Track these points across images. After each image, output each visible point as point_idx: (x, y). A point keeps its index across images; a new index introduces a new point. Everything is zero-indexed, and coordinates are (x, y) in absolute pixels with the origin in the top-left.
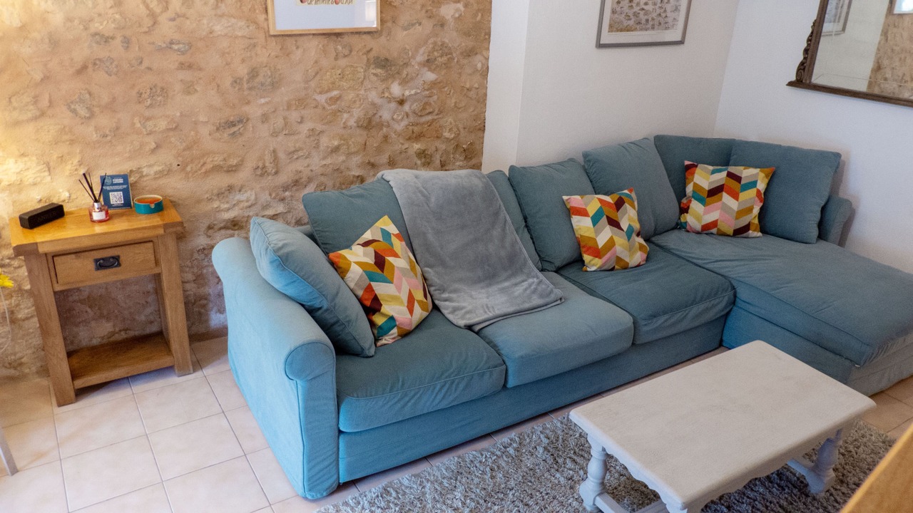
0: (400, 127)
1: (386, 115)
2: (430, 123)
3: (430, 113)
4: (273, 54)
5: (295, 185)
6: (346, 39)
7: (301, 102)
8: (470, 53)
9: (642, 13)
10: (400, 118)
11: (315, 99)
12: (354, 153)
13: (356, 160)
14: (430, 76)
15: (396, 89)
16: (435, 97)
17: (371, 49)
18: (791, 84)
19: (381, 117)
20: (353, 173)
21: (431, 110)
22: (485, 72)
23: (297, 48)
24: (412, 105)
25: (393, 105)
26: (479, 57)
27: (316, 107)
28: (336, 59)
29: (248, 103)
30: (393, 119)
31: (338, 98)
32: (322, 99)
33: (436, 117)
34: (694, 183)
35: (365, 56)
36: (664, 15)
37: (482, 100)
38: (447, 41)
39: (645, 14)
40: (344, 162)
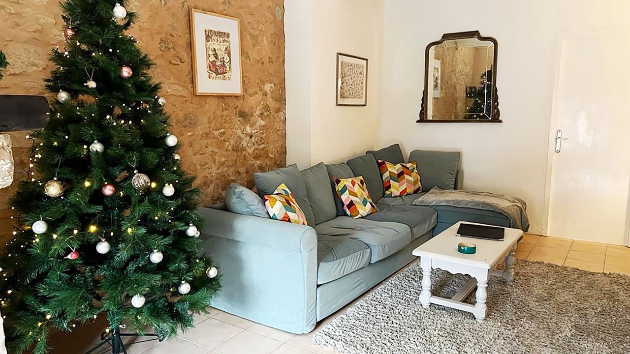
0: (250, 151)
1: (244, 143)
2: (263, 149)
3: (263, 143)
4: (195, 107)
5: (205, 185)
6: (227, 100)
7: (207, 135)
8: (278, 110)
9: (351, 89)
10: (251, 146)
11: (213, 134)
12: (230, 166)
13: (232, 170)
14: (263, 123)
15: (248, 129)
16: (265, 135)
17: (237, 106)
18: (418, 122)
19: (242, 145)
20: (231, 178)
21: (264, 141)
22: (284, 122)
23: (206, 103)
24: (255, 138)
25: (248, 138)
26: (281, 113)
27: (214, 138)
28: (223, 111)
29: (183, 135)
30: (248, 146)
31: (224, 133)
32: (216, 133)
33: (265, 146)
34: (389, 172)
35: (235, 110)
36: (358, 91)
37: (284, 136)
38: (268, 103)
39: (352, 90)
40: (226, 171)
